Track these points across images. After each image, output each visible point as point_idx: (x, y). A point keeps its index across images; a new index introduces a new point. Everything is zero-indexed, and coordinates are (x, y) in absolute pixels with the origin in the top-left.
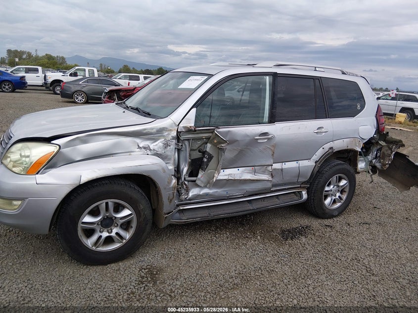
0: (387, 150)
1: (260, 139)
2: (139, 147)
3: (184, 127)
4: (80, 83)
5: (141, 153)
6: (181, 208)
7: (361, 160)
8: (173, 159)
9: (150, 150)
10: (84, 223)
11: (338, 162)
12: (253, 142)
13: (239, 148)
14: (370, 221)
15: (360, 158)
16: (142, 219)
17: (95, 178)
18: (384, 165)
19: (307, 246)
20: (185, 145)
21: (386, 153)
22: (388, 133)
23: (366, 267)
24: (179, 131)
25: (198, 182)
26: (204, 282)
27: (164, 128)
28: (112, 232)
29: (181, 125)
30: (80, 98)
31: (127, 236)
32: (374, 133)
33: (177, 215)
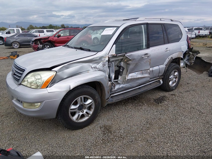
0: (192, 56)
1: (145, 57)
2: (92, 68)
3: (111, 55)
4: (15, 37)
5: (93, 70)
6: (112, 96)
7: (181, 62)
8: (107, 72)
9: (97, 68)
10: (71, 109)
11: (174, 64)
12: (142, 59)
13: (136, 63)
14: (189, 90)
15: (181, 61)
16: (97, 104)
17: (77, 86)
18: (191, 63)
19: (169, 105)
20: (112, 64)
21: (191, 57)
22: (193, 48)
23: (198, 110)
24: (109, 57)
25: (119, 82)
26: (133, 128)
27: (102, 56)
28: (84, 112)
29: (110, 54)
30: (16, 45)
31: (91, 113)
32: (187, 49)
33: (111, 99)
